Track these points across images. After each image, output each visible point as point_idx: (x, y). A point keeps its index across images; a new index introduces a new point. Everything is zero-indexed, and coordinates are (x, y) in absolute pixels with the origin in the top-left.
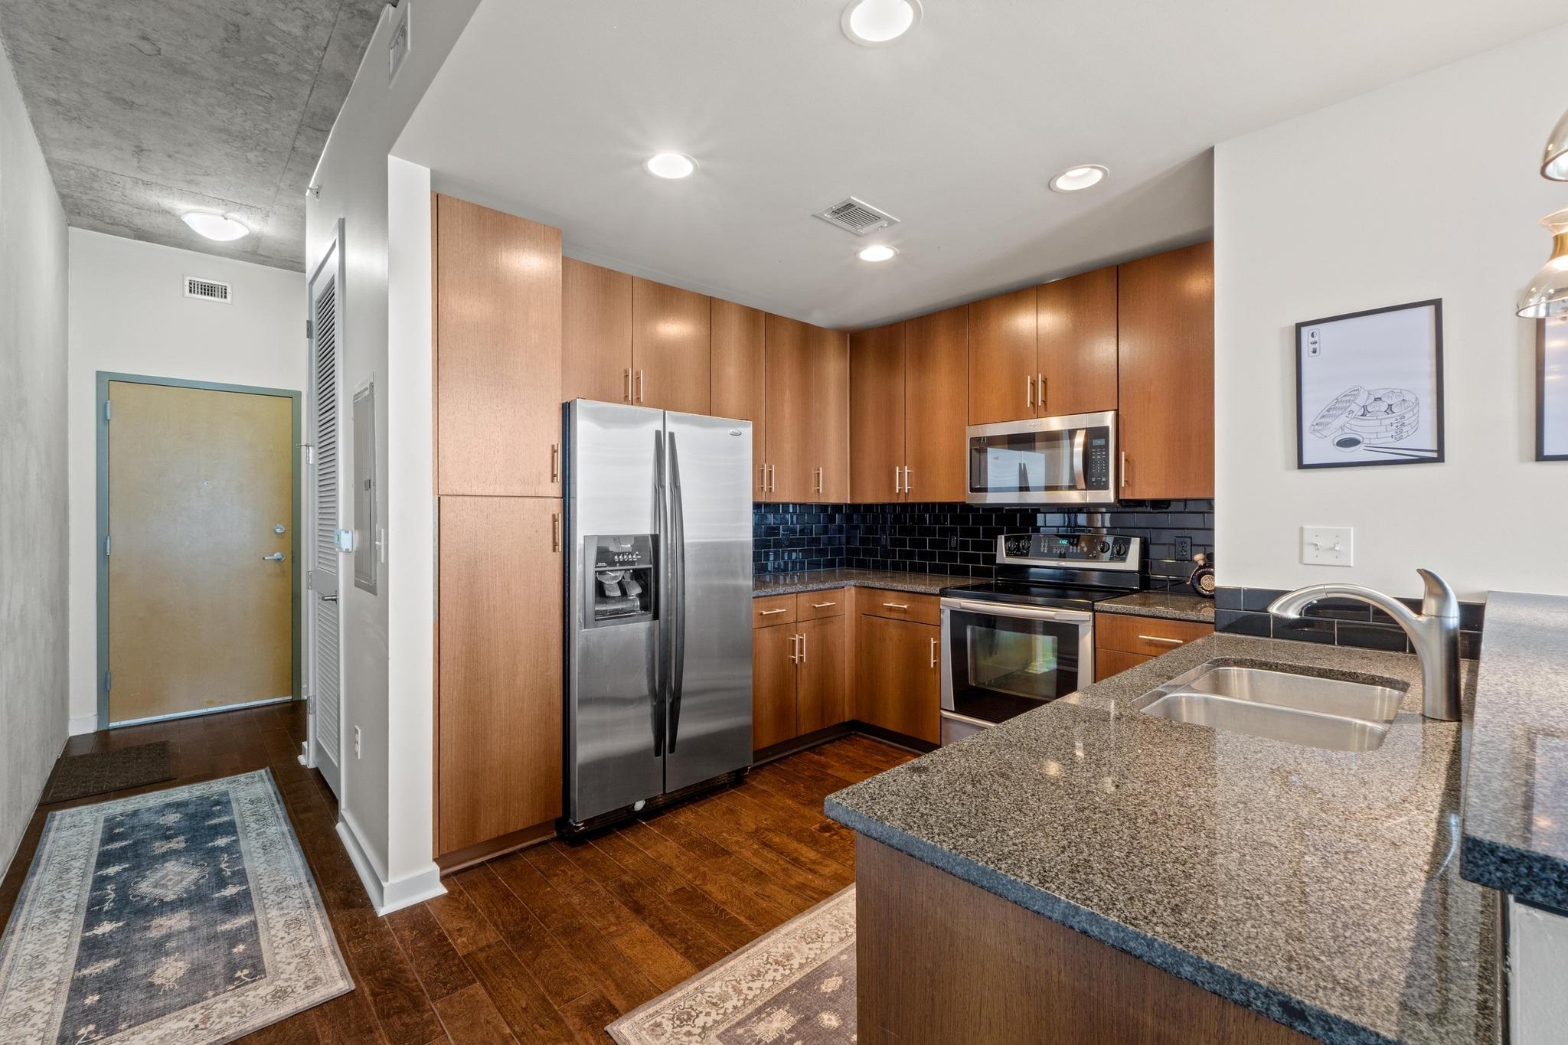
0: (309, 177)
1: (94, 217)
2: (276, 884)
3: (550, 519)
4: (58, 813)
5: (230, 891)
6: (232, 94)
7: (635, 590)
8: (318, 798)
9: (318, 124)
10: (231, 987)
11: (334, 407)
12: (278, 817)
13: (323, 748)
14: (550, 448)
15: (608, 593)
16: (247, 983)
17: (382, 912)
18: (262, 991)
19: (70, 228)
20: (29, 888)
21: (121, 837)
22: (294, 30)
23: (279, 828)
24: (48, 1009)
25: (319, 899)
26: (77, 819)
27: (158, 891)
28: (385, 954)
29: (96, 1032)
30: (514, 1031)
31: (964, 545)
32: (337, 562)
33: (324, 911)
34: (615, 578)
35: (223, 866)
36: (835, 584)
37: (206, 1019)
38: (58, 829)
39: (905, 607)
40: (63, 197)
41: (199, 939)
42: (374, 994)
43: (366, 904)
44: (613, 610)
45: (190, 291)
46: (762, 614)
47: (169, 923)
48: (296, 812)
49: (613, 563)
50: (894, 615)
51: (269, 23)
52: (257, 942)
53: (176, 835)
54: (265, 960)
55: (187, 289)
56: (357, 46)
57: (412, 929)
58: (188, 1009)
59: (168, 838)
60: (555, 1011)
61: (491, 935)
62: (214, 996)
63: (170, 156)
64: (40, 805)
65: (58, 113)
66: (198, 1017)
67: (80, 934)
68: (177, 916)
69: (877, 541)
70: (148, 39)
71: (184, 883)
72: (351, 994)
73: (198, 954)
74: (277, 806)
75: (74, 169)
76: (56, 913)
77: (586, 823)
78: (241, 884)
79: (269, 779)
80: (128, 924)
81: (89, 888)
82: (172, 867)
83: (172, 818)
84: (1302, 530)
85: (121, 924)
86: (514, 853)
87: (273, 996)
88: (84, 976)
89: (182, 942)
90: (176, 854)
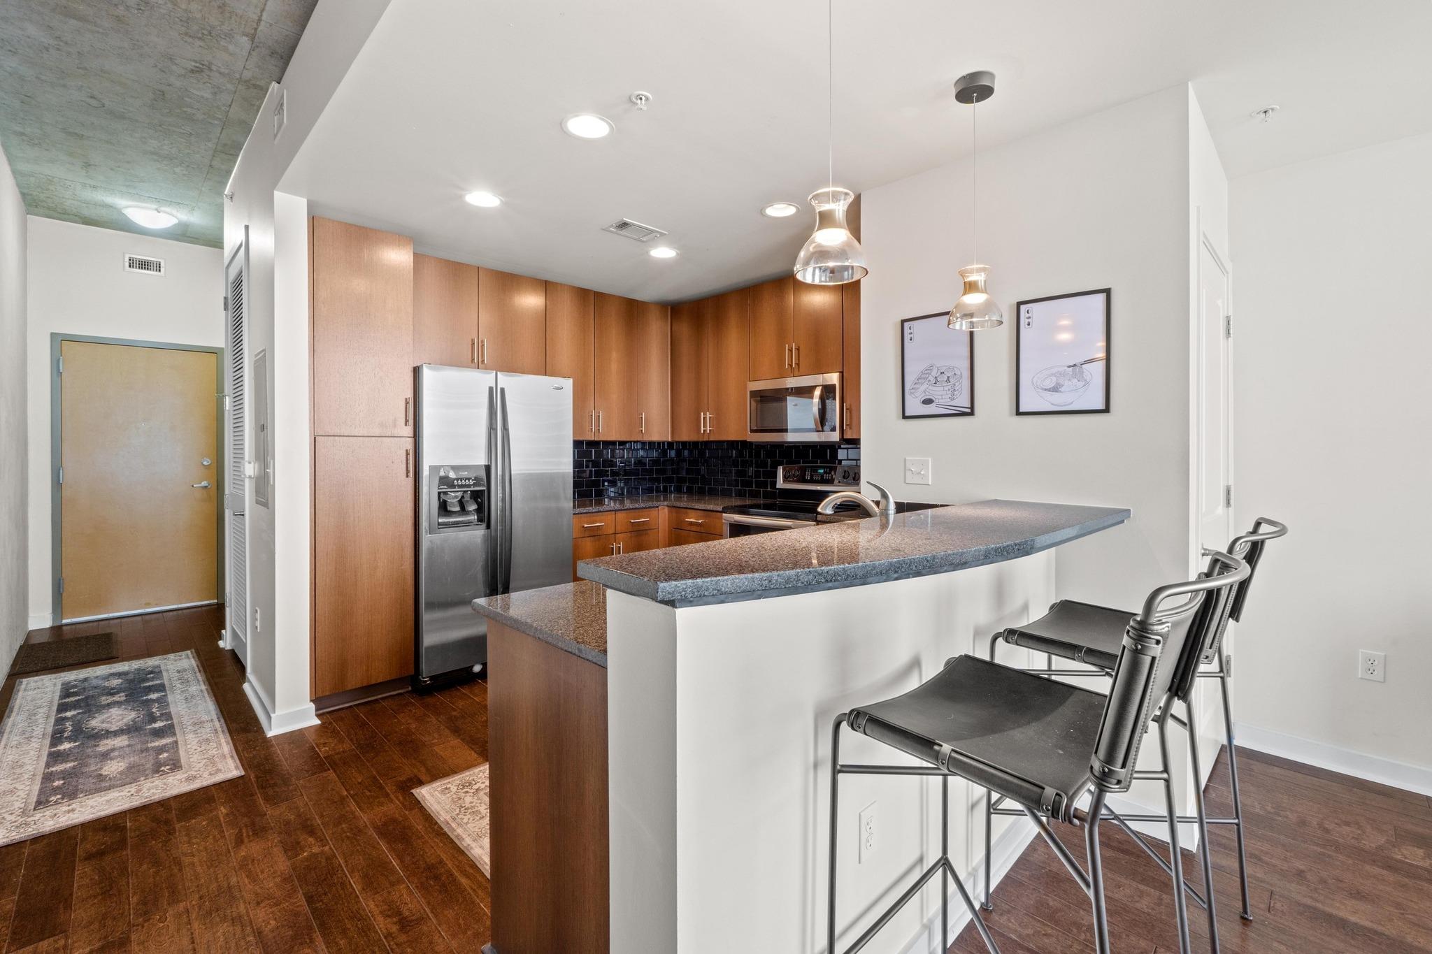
0: (225, 184)
1: (49, 208)
2: (193, 720)
3: (405, 452)
4: (25, 681)
5: (159, 724)
6: (161, 131)
7: (472, 507)
8: (230, 668)
9: (230, 151)
10: (157, 775)
11: (242, 367)
12: (198, 680)
13: (237, 634)
14: (404, 401)
15: (449, 508)
16: (168, 773)
17: (270, 734)
18: (178, 777)
19: (28, 216)
20: (6, 725)
21: (75, 694)
22: (206, 95)
23: (199, 687)
24: (28, 788)
25: (225, 728)
26: (40, 684)
27: (105, 726)
28: (269, 757)
29: (63, 799)
30: (349, 794)
31: (757, 474)
32: (244, 486)
33: (228, 735)
34: (456, 497)
35: (154, 710)
36: (650, 504)
37: (138, 791)
38: (25, 690)
39: (700, 521)
40: (23, 195)
41: (135, 751)
42: (257, 777)
43: (260, 730)
44: (455, 522)
45: (130, 266)
46: (583, 527)
47: (113, 743)
48: (213, 677)
49: (453, 486)
50: (694, 528)
51: (186, 90)
52: (177, 752)
53: (117, 693)
54: (182, 761)
55: (127, 264)
56: (254, 105)
57: (290, 744)
58: (127, 786)
59: (112, 694)
60: (380, 783)
61: (347, 745)
62: (145, 780)
63: (112, 169)
64: (8, 676)
65: (23, 140)
66: (133, 790)
67: (47, 749)
68: (119, 739)
69: (698, 471)
70: (95, 98)
71: (124, 720)
72: (242, 777)
73: (133, 759)
74: (198, 674)
75: (33, 176)
76: (29, 739)
77: (431, 678)
78: (167, 720)
79: (194, 657)
80: (83, 744)
81: (52, 724)
82: (115, 712)
83: (115, 682)
84: (905, 460)
85: (77, 744)
86: (377, 700)
87: (186, 779)
88: (52, 771)
89: (123, 752)
90: (118, 704)
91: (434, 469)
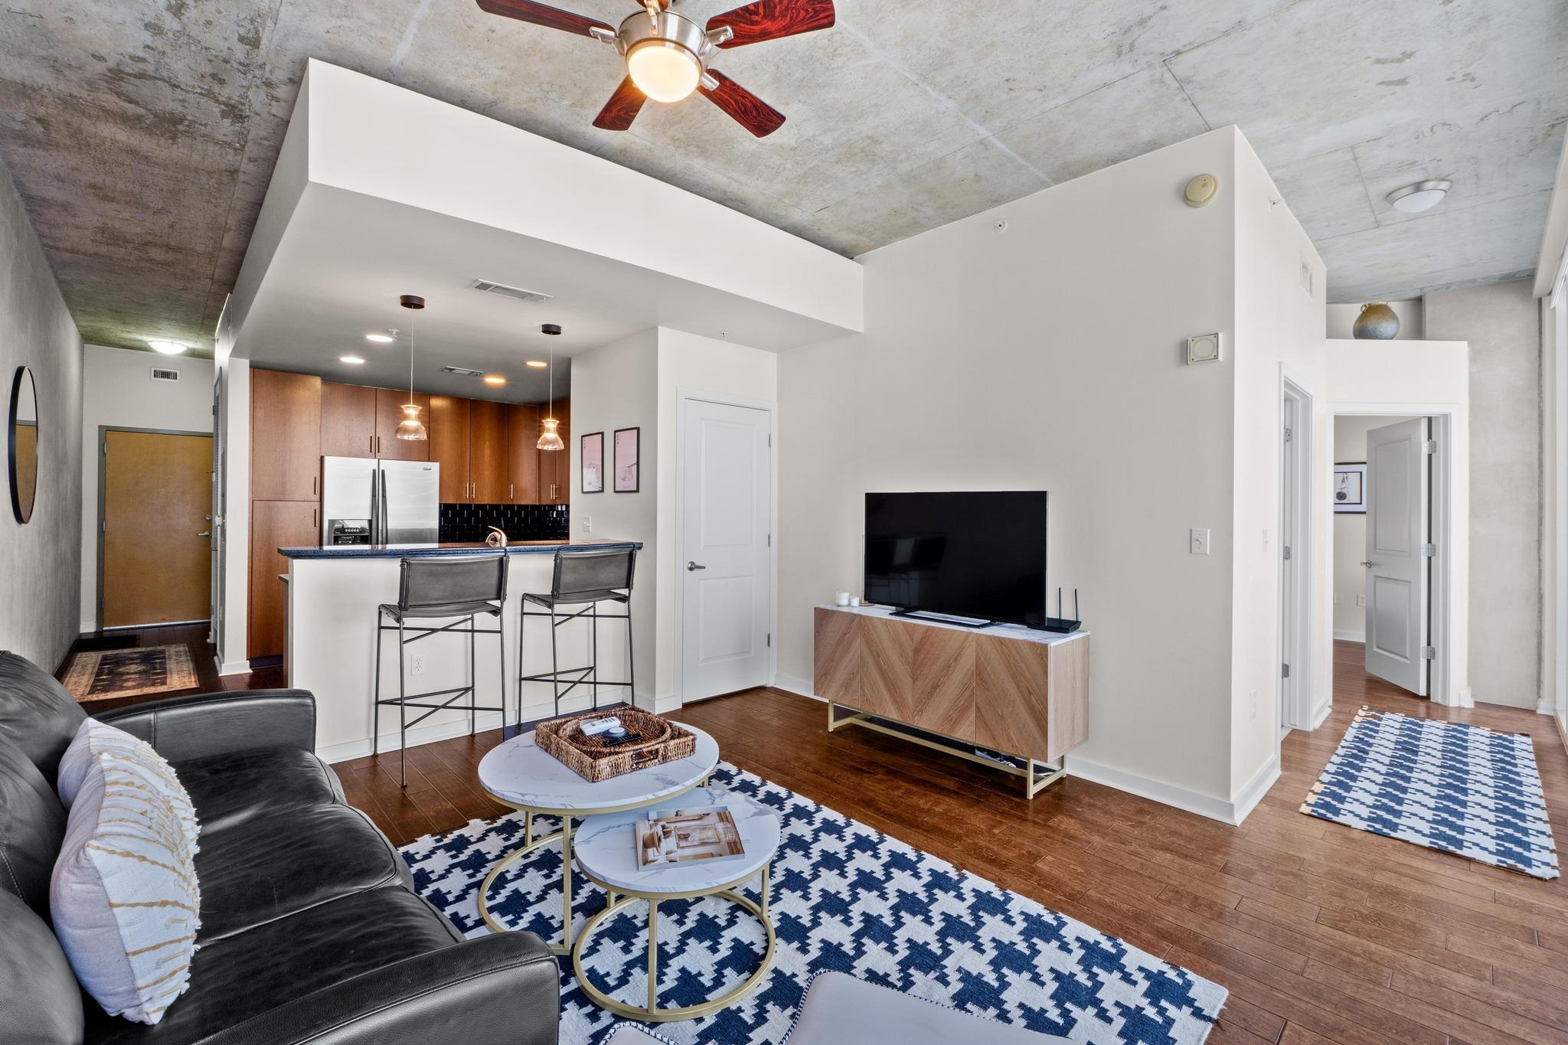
1: (99, 341)
2: (178, 670)
3: (314, 510)
14: (316, 478)
17: (221, 675)
19: (85, 346)
26: (89, 655)
28: (216, 681)
33: (197, 675)
34: (348, 539)
43: (216, 673)
45: (154, 376)
49: (345, 532)
52: (166, 680)
64: (71, 651)
67: (94, 678)
89: (135, 680)
90: (136, 664)
91: (332, 522)
